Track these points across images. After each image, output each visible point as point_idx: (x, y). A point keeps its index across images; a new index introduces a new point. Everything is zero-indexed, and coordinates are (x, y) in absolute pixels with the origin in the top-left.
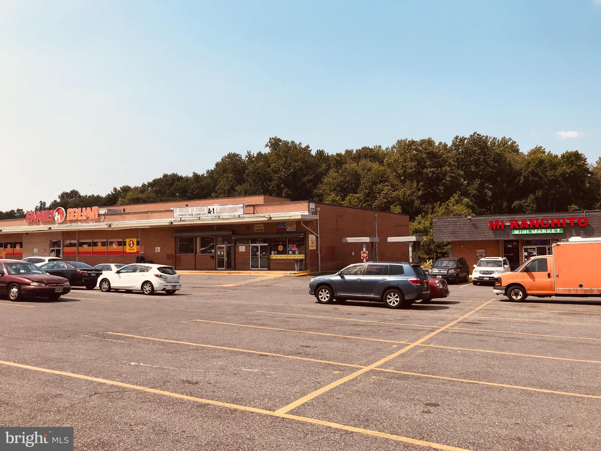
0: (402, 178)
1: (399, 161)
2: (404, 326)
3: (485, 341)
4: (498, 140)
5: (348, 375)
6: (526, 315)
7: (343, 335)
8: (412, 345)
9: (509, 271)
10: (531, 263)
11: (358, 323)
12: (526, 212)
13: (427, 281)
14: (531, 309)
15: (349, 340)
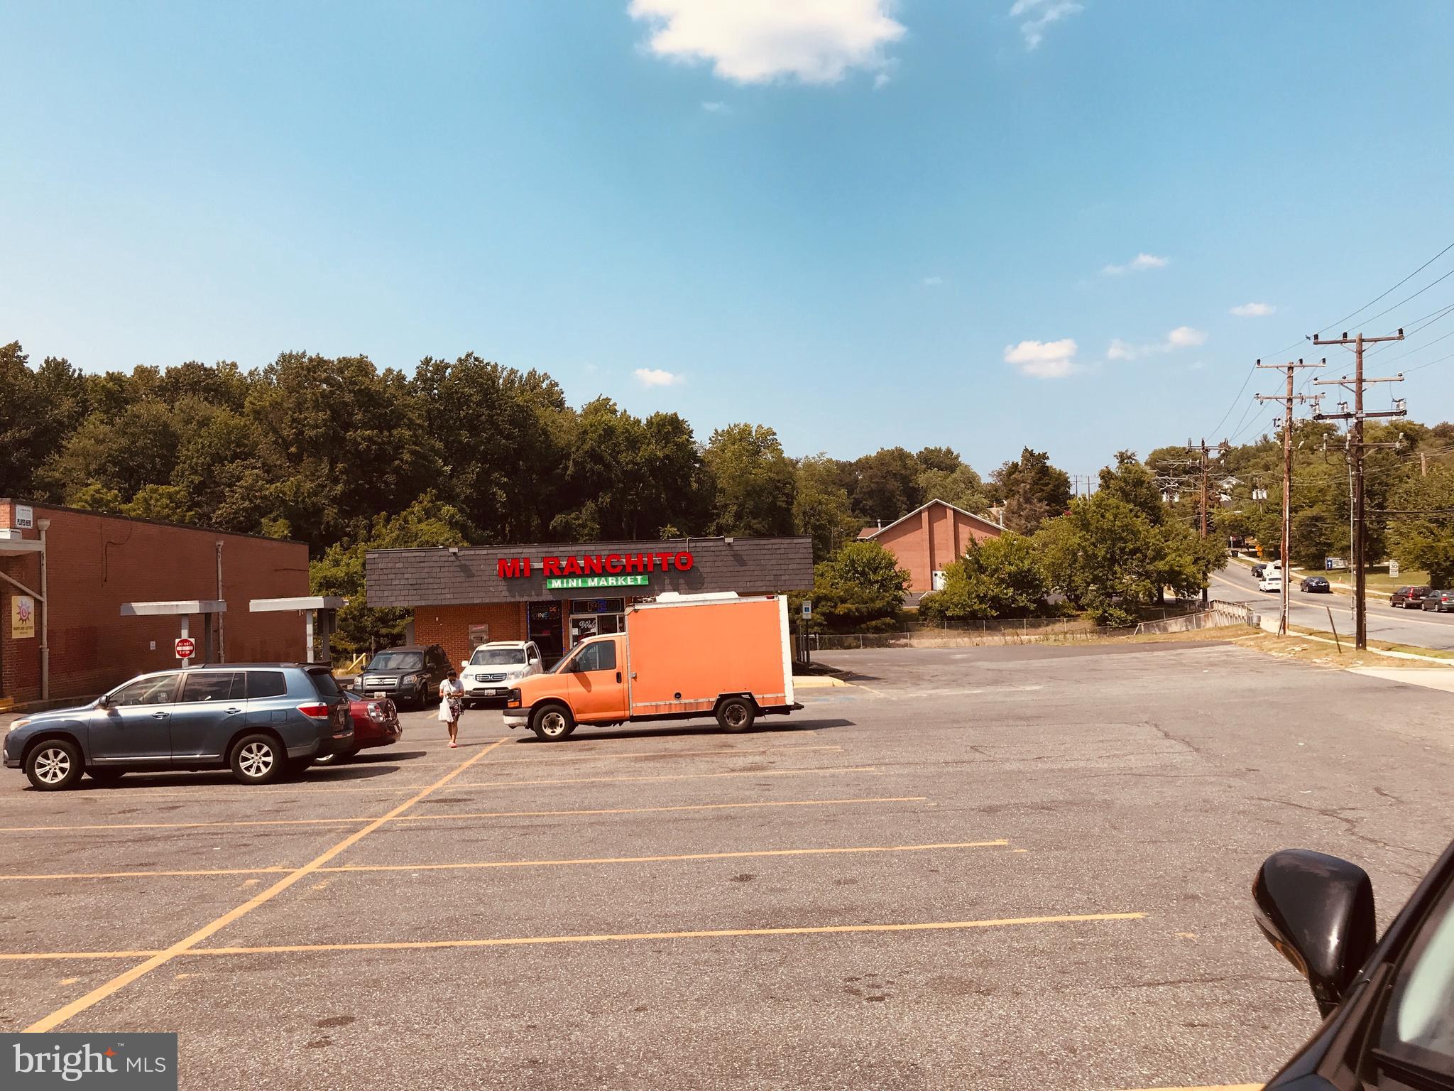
0: (293, 450)
1: (286, 405)
2: (281, 826)
3: (477, 841)
4: (521, 377)
5: (103, 982)
6: (570, 770)
7: (101, 873)
8: (300, 873)
9: (539, 673)
10: (584, 651)
11: (151, 833)
12: (578, 539)
13: (346, 707)
14: (581, 753)
15: (120, 885)
